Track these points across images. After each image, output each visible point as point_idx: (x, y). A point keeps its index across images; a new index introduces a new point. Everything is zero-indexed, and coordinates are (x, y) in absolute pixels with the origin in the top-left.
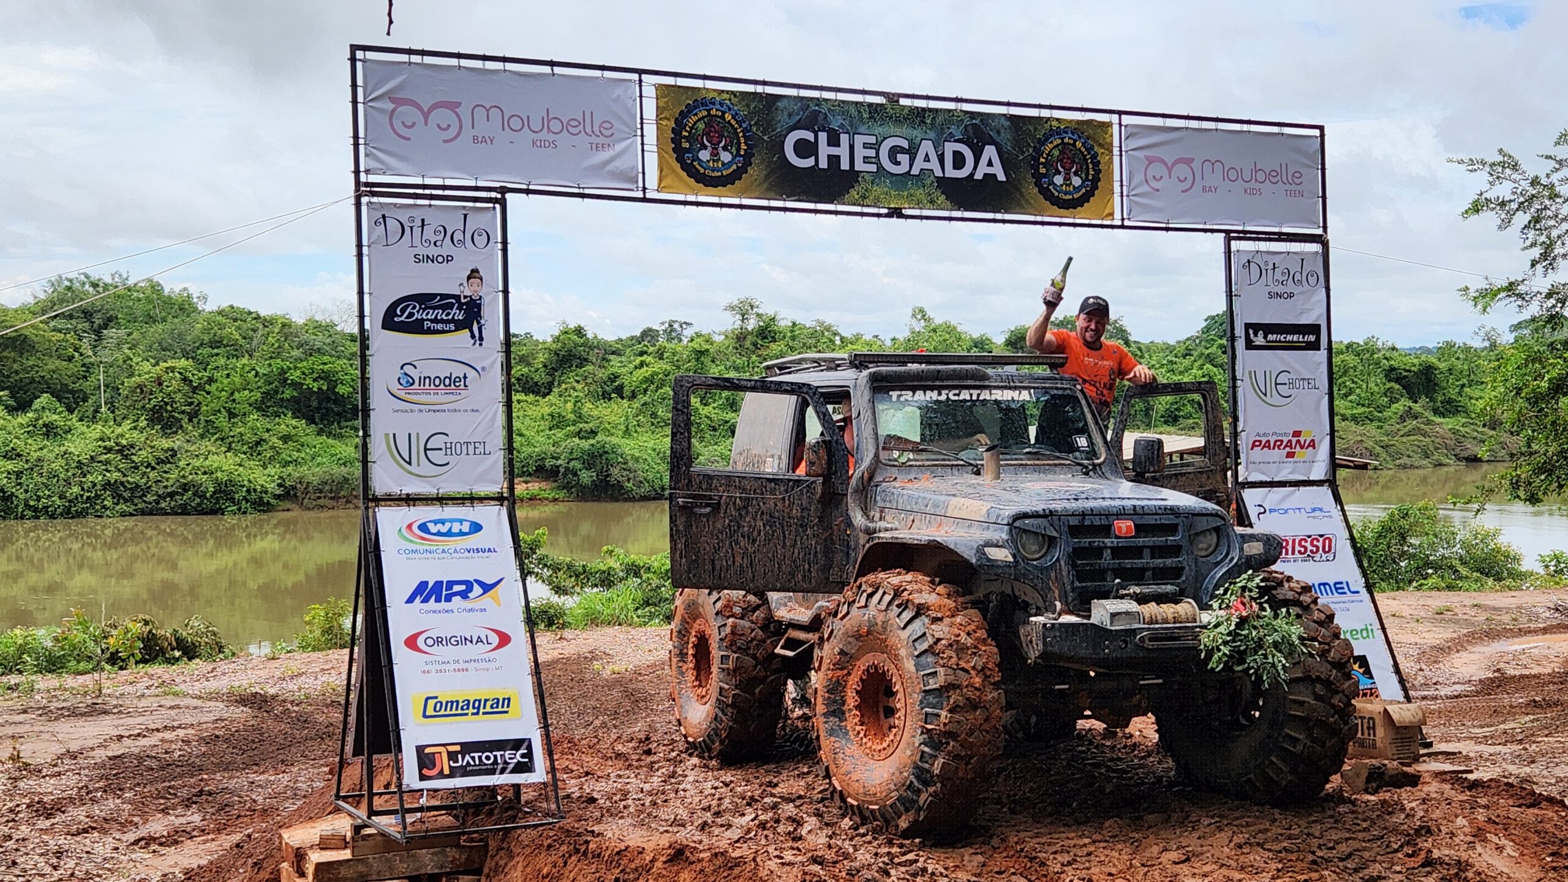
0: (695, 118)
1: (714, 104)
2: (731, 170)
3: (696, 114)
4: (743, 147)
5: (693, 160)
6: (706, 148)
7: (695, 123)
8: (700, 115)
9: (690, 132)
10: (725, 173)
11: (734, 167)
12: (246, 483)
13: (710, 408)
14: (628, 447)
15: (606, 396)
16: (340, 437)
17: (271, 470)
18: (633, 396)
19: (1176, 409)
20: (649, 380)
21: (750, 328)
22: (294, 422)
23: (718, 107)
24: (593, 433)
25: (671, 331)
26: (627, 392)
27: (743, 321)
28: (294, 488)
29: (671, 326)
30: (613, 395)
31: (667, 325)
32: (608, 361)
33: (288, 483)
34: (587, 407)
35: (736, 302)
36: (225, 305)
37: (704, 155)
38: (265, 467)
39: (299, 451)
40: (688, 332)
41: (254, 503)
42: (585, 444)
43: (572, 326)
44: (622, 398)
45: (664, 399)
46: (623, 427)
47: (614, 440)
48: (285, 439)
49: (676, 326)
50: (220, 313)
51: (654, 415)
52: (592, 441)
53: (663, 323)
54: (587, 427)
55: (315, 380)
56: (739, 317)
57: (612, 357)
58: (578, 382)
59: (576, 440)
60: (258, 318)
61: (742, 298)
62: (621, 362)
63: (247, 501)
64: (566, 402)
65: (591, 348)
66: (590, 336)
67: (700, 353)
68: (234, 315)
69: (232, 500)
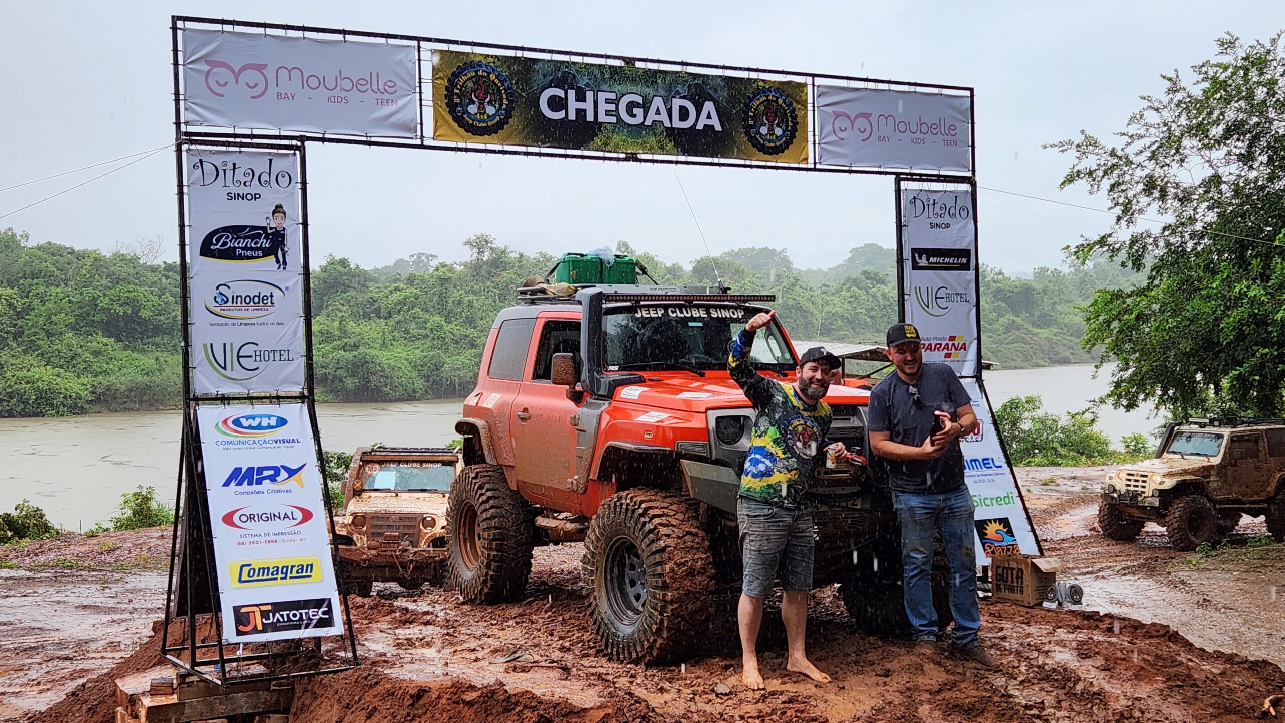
0: (465, 78)
1: (480, 66)
2: (495, 121)
3: (466, 75)
4: (505, 102)
5: (464, 113)
6: (474, 103)
7: (465, 82)
8: (469, 76)
9: (460, 90)
10: (490, 124)
11: (498, 118)
12: (63, 390)
13: (453, 326)
14: (384, 357)
15: (367, 316)
16: (143, 351)
17: (84, 380)
18: (389, 315)
19: (829, 323)
20: (402, 302)
21: (485, 259)
22: (105, 340)
23: (484, 68)
24: (356, 346)
25: (419, 262)
26: (383, 312)
27: (479, 254)
28: (104, 394)
29: (419, 257)
30: (372, 315)
31: (415, 257)
32: (367, 287)
33: (98, 391)
34: (351, 325)
35: (473, 238)
36: (43, 242)
37: (473, 109)
38: (78, 377)
39: (108, 363)
40: (434, 263)
41: (71, 407)
42: (349, 355)
43: (337, 258)
44: (380, 318)
45: (414, 318)
46: (380, 341)
47: (374, 352)
48: (97, 353)
49: (423, 258)
50: (39, 248)
51: (406, 331)
52: (356, 353)
53: (412, 256)
54: (351, 341)
55: (121, 305)
56: (475, 250)
57: (371, 284)
58: (343, 305)
59: (342, 352)
60: (72, 252)
61: (479, 234)
62: (379, 288)
63: (64, 406)
64: (333, 321)
65: (354, 277)
66: (353, 266)
67: (443, 281)
68: (52, 251)
69: (52, 405)
